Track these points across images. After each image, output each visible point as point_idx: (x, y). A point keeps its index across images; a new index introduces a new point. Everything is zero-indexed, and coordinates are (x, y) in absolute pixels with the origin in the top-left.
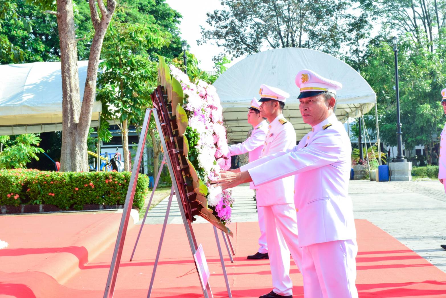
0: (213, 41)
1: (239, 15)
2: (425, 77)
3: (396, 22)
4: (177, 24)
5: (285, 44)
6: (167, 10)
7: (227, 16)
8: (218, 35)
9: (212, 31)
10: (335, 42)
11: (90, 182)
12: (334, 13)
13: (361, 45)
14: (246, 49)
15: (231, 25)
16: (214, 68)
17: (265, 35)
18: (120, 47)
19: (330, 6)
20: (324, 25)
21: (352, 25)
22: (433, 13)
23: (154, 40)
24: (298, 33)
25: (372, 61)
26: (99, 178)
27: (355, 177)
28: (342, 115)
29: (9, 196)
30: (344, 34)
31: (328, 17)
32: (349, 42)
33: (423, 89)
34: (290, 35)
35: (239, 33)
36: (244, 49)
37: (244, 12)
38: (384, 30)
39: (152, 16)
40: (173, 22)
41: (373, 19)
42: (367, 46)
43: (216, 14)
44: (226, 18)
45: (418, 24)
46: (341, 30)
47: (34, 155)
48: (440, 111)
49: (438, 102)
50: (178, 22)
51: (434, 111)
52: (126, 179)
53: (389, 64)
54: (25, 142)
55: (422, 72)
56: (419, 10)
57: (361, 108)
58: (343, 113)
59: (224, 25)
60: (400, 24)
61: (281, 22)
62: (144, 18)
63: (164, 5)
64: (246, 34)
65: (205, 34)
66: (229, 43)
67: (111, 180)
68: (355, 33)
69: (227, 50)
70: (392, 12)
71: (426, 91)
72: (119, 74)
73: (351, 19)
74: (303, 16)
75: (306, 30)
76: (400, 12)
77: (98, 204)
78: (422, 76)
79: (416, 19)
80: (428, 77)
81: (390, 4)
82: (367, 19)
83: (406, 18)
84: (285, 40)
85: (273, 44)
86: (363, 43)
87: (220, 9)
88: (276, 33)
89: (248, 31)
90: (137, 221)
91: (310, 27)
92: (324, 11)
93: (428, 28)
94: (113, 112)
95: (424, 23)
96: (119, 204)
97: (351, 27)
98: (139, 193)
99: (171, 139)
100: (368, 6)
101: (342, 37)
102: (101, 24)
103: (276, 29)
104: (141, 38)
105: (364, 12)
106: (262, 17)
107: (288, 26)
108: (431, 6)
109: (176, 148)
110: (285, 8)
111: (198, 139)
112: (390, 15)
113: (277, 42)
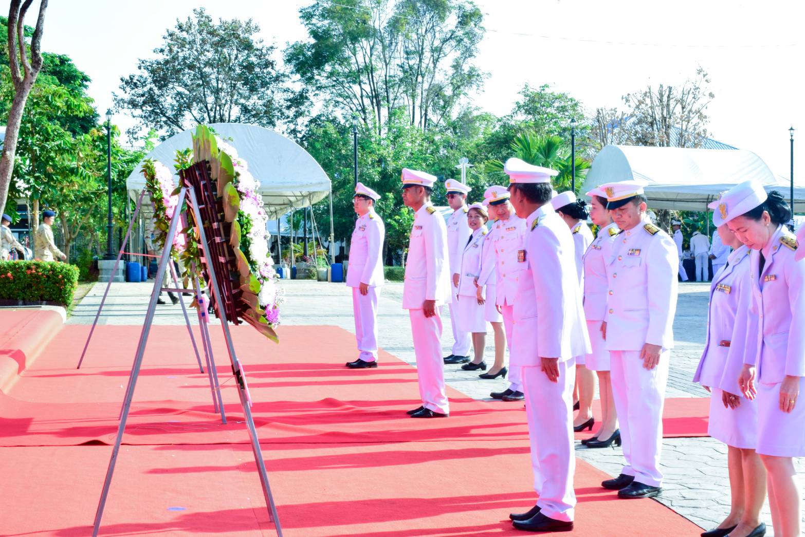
0: (127, 111)
1: (159, 82)
2: (373, 165)
3: (341, 99)
4: (84, 89)
5: (212, 119)
6: (73, 72)
7: (145, 82)
8: (133, 104)
9: (126, 100)
10: (270, 119)
11: (8, 272)
12: (271, 86)
13: (299, 124)
14: (165, 123)
15: (149, 93)
16: (127, 142)
17: (189, 107)
18: (33, 112)
19: (266, 77)
20: (259, 99)
21: (290, 100)
22: (383, 93)
23: (76, 105)
24: (227, 106)
25: (314, 143)
26: (19, 268)
27: (297, 276)
28: (284, 204)
30: (280, 110)
31: (263, 90)
32: (286, 120)
33: (371, 178)
34: (218, 108)
35: (157, 102)
36: (164, 122)
37: (164, 78)
38: (326, 109)
39: (55, 77)
40: (80, 86)
41: (314, 95)
42: (306, 126)
43: (131, 79)
44: (144, 84)
45: (365, 104)
46: (277, 105)
48: (390, 204)
49: (387, 194)
50: (86, 87)
51: (382, 203)
52: (52, 270)
53: (333, 148)
55: (370, 159)
56: (367, 88)
57: (310, 198)
58: (286, 202)
59: (141, 92)
60: (345, 102)
61: (208, 92)
62: (46, 79)
63: (69, 65)
64: (166, 105)
65: (118, 102)
66: (147, 115)
67: (34, 271)
68: (293, 110)
69: (143, 122)
70: (337, 88)
71: (374, 181)
72: (31, 145)
73: (290, 93)
74: (234, 87)
75: (236, 103)
76: (346, 89)
77: (16, 299)
78: (370, 163)
79: (364, 98)
80: (376, 165)
81: (335, 79)
82: (307, 95)
83: (351, 96)
84: (212, 114)
85: (198, 118)
86: (302, 121)
87: (137, 73)
88: (201, 105)
89: (168, 101)
90: (65, 320)
91: (242, 101)
92: (258, 82)
93: (376, 108)
94: (22, 189)
95: (372, 103)
96: (42, 300)
97: (289, 103)
98: (68, 287)
99: (215, 225)
100: (309, 80)
101: (279, 114)
102: (23, 83)
103: (202, 100)
104: (59, 103)
105: (304, 86)
106: (186, 85)
107: (217, 98)
108: (380, 84)
109: (220, 236)
110: (213, 76)
111: (252, 225)
112: (335, 91)
113: (202, 116)
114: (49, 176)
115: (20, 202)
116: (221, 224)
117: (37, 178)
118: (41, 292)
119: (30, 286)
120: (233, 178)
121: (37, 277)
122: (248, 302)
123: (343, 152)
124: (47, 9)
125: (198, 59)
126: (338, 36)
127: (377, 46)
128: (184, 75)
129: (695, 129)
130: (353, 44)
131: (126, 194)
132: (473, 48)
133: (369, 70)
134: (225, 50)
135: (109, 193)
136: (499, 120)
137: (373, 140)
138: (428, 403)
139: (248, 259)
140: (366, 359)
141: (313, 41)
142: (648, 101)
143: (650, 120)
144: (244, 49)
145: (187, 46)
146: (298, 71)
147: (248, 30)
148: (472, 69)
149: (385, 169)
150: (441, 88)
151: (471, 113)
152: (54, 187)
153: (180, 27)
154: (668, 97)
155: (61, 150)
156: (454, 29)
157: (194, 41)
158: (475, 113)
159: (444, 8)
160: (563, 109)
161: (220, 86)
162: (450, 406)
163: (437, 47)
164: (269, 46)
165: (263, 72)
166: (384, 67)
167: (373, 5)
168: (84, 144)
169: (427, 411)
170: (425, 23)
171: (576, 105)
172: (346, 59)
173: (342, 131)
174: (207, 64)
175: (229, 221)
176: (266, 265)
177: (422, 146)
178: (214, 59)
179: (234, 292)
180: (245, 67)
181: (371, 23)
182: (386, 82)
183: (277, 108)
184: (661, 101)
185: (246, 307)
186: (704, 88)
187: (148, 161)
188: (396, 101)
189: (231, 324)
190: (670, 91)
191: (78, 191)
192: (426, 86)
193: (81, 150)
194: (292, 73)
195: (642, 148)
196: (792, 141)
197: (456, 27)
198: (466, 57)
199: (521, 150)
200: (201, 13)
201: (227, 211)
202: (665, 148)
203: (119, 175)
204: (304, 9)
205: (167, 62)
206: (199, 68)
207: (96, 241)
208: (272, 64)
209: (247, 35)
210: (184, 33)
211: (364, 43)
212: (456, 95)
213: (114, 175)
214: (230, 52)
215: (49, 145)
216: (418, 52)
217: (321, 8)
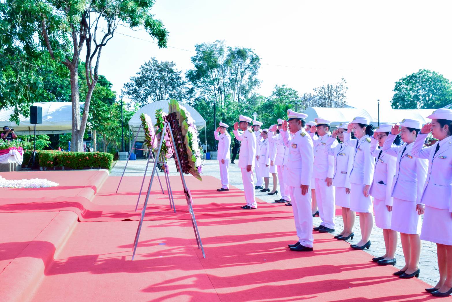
0: (127, 96)
1: (138, 85)
2: (219, 116)
3: (207, 91)
5: (158, 99)
8: (129, 94)
9: (126, 92)
10: (180, 99)
11: (87, 157)
12: (180, 86)
13: (191, 101)
14: (141, 100)
15: (135, 89)
17: (150, 94)
19: (179, 83)
20: (176, 91)
21: (188, 92)
22: (222, 89)
24: (164, 94)
26: (91, 155)
29: (48, 162)
31: (177, 88)
32: (186, 99)
34: (161, 95)
35: (138, 93)
37: (140, 84)
38: (201, 95)
39: (99, 84)
42: (194, 101)
43: (128, 84)
44: (133, 86)
45: (216, 93)
46: (183, 94)
47: (46, 144)
50: (111, 87)
52: (103, 156)
53: (204, 109)
54: (42, 138)
55: (218, 113)
56: (217, 87)
59: (132, 89)
61: (157, 89)
64: (141, 94)
65: (123, 93)
66: (134, 97)
67: (96, 156)
68: (189, 95)
69: (133, 100)
73: (188, 89)
74: (167, 87)
75: (168, 93)
76: (209, 87)
77: (90, 167)
79: (215, 90)
81: (204, 83)
82: (194, 89)
83: (211, 90)
84: (158, 97)
85: (153, 98)
86: (193, 99)
87: (130, 82)
88: (154, 94)
89: (142, 92)
90: (108, 175)
91: (170, 92)
92: (176, 85)
93: (220, 94)
94: (89, 126)
95: (219, 92)
96: (100, 167)
97: (187, 93)
98: (109, 162)
99: (179, 137)
100: (195, 84)
101: (184, 97)
102: (91, 85)
103: (155, 92)
104: (104, 93)
105: (193, 86)
106: (149, 86)
107: (160, 91)
108: (221, 85)
109: (180, 141)
110: (158, 83)
111: (193, 137)
112: (204, 88)
113: (155, 98)
114: (100, 120)
115: (89, 131)
116: (181, 136)
117: (95, 122)
118: (99, 164)
119: (95, 162)
120: (185, 119)
121: (97, 158)
122: (191, 165)
123: (208, 111)
124: (100, 57)
125: (153, 77)
126: (205, 67)
127: (220, 71)
128: (148, 82)
129: (341, 101)
130: (211, 70)
131: (128, 127)
132: (256, 71)
133: (217, 80)
134: (163, 73)
135: (122, 127)
136: (266, 98)
137: (219, 106)
138: (249, 204)
139: (192, 149)
140: (224, 188)
141: (196, 69)
142: (323, 90)
143: (324, 97)
144: (170, 72)
145: (149, 72)
146: (190, 81)
147: (172, 65)
148: (256, 79)
149: (224, 117)
150: (244, 87)
151: (255, 96)
152: (102, 125)
153: (146, 64)
154: (331, 89)
155: (104, 111)
156: (249, 64)
157: (151, 70)
158: (257, 96)
159: (245, 56)
160: (290, 94)
161: (161, 86)
162: (257, 205)
163: (243, 71)
164: (179, 71)
165: (177, 81)
166: (223, 79)
167: (219, 56)
168: (113, 108)
169: (249, 207)
170: (238, 62)
171: (295, 92)
172: (208, 76)
173: (208, 103)
174: (156, 78)
175: (184, 135)
176: (198, 151)
177: (237, 108)
178: (159, 76)
179: (186, 162)
180: (171, 79)
181: (218, 62)
182: (224, 85)
183: (182, 95)
184: (328, 90)
185: (190, 167)
186: (344, 85)
187: (142, 114)
188: (228, 92)
189: (184, 174)
190: (332, 87)
191: (110, 126)
192: (239, 86)
193: (111, 111)
194: (188, 81)
195: (321, 108)
196: (379, 105)
197: (250, 63)
198: (254, 75)
199: (276, 109)
200: (154, 59)
201: (183, 131)
202: (330, 108)
203: (125, 120)
204: (193, 57)
205: (141, 78)
206: (153, 80)
207: (115, 145)
208: (181, 78)
209: (171, 67)
210: (148, 67)
211: (216, 70)
212: (250, 89)
213: (124, 120)
214: (165, 74)
215: (99, 109)
216: (235, 73)
217: (199, 57)
